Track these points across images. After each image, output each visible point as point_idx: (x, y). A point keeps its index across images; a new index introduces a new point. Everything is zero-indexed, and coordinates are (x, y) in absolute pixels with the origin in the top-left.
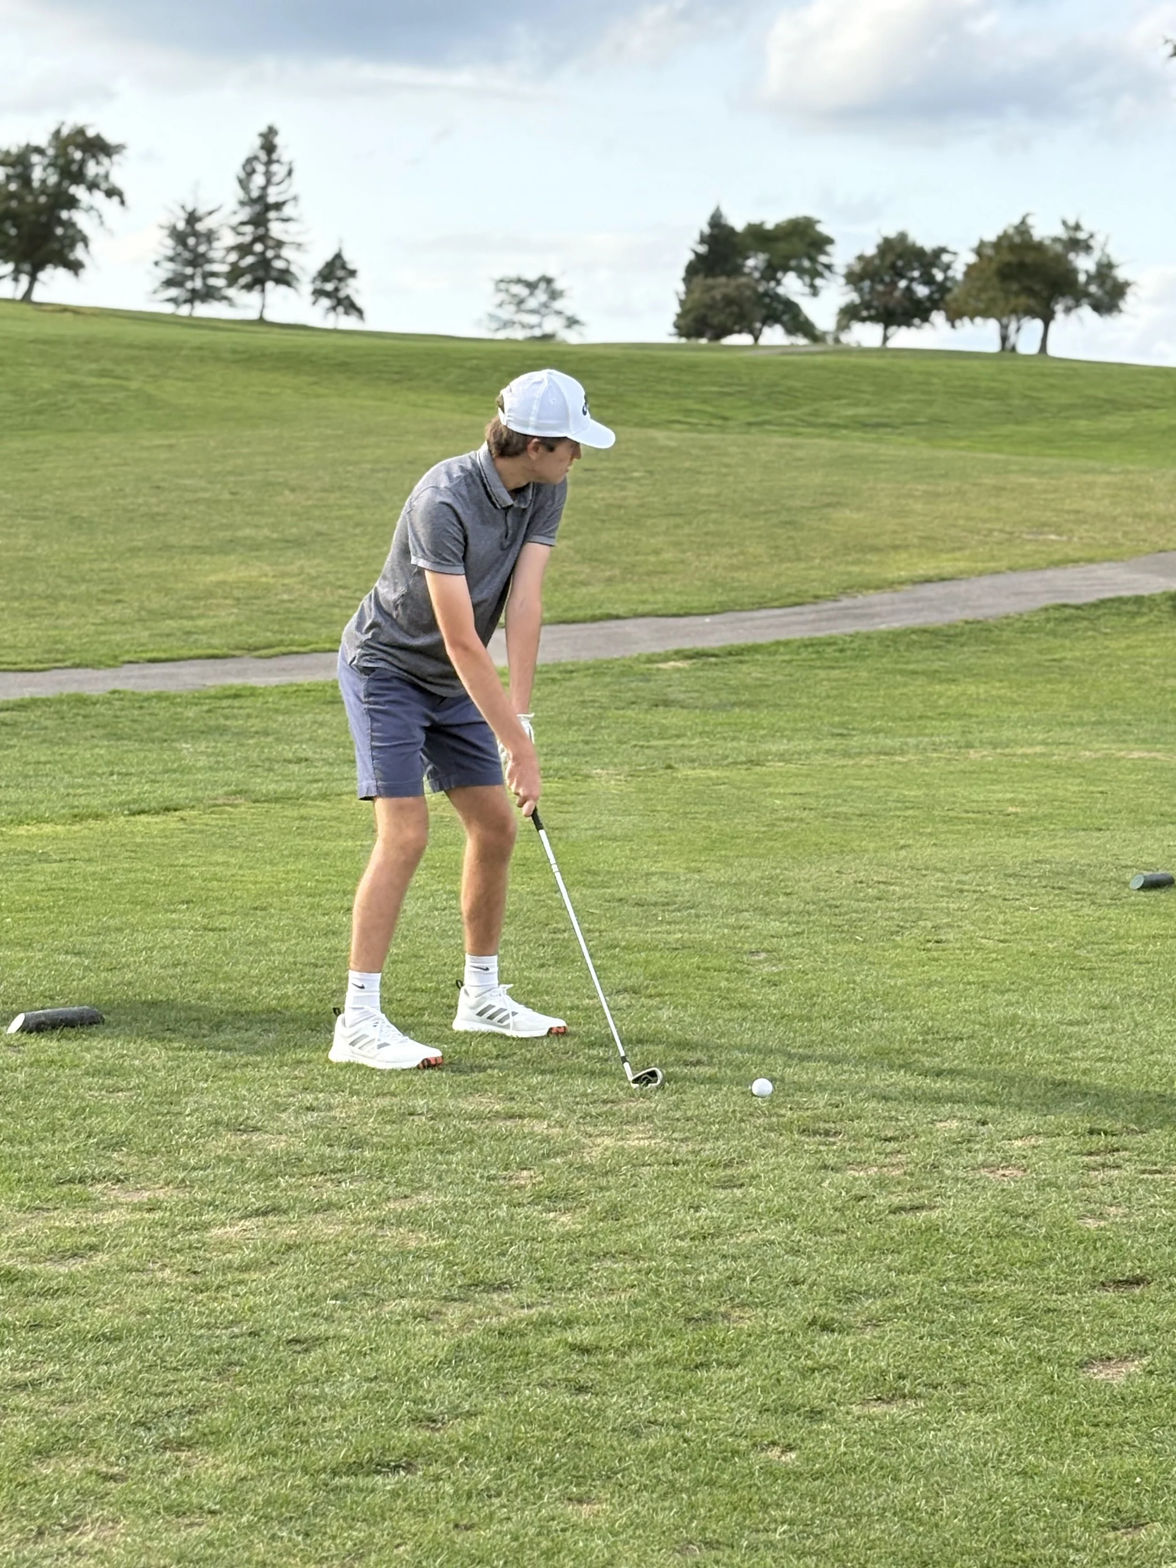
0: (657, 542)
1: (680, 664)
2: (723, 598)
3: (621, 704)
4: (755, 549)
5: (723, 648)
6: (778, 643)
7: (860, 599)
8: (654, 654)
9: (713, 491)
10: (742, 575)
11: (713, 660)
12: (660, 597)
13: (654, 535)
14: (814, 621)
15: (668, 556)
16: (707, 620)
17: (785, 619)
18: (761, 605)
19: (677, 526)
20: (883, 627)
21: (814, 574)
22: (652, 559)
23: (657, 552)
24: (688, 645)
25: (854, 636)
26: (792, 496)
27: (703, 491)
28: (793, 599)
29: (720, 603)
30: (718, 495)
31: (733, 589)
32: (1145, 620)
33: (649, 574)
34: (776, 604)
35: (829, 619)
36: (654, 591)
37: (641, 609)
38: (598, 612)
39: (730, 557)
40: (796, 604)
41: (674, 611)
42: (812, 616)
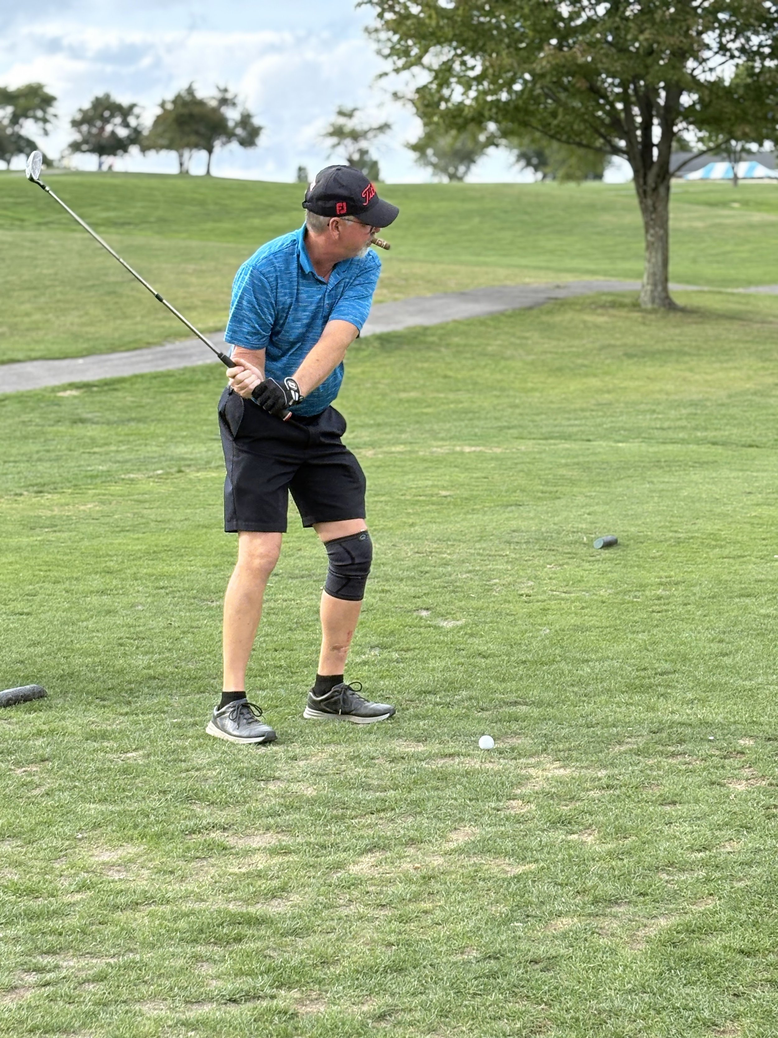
0: (27, 307)
1: (75, 393)
2: (85, 346)
3: (52, 423)
4: (95, 311)
5: (99, 381)
6: (136, 376)
7: (178, 344)
8: (55, 387)
9: (51, 271)
10: (92, 329)
11: (95, 389)
12: (42, 347)
13: (22, 303)
14: (152, 361)
15: (37, 317)
16: (81, 361)
17: (134, 359)
18: (113, 349)
19: (36, 297)
20: (200, 363)
21: (140, 328)
22: (26, 320)
23: (28, 314)
24: (77, 379)
25: (185, 369)
26: (106, 275)
27: (45, 271)
28: (132, 346)
29: (86, 349)
30: (56, 274)
31: (88, 340)
32: (365, 353)
33: (28, 330)
34: (123, 348)
35: (163, 359)
36: (37, 342)
37: (33, 354)
38: (5, 358)
39: (80, 317)
40: (135, 349)
41: (57, 355)
42: (150, 357)
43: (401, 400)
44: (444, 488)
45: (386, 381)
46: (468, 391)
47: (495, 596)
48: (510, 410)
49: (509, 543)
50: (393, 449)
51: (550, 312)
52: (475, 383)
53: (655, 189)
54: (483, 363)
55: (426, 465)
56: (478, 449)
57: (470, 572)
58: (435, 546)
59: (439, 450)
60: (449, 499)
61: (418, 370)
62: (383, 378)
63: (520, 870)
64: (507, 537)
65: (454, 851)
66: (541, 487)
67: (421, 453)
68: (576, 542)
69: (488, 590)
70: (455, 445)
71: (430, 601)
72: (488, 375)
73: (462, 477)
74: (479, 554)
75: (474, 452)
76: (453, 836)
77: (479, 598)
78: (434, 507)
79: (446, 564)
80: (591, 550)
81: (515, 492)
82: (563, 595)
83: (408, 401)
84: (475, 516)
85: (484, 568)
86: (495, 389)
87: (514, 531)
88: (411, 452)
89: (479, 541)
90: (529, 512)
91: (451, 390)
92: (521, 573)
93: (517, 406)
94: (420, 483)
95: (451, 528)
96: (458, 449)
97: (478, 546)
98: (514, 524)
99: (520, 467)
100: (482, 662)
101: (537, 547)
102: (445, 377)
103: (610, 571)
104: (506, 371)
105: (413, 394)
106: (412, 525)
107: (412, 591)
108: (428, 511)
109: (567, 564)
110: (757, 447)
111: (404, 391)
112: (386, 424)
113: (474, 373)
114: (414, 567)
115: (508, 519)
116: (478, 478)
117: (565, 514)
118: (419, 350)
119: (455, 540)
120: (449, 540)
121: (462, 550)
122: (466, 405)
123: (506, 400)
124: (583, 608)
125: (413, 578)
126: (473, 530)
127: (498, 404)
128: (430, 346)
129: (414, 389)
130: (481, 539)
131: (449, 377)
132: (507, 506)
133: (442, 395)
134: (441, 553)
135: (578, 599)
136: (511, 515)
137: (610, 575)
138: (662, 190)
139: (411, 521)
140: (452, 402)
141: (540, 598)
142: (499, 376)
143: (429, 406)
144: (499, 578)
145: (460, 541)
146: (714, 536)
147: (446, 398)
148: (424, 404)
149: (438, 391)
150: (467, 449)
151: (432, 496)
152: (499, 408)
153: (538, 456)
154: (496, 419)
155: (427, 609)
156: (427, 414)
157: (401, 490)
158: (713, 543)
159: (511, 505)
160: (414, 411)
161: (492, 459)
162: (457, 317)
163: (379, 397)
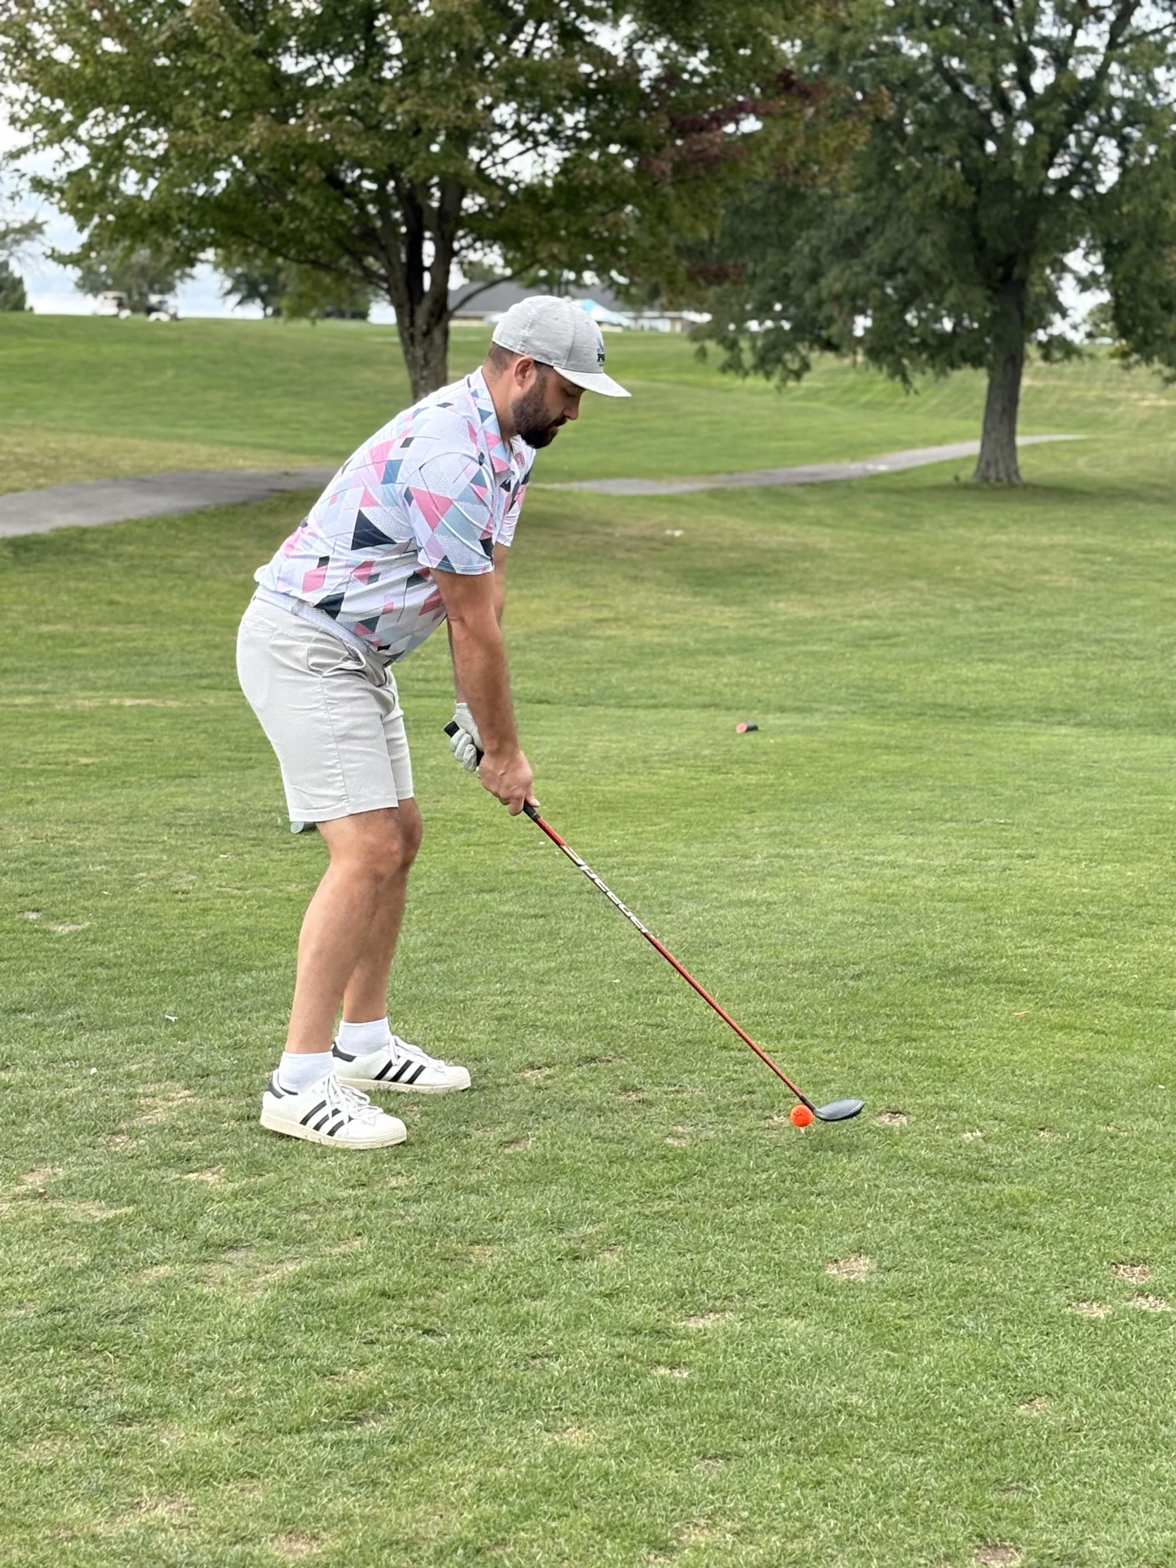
43: (41, 636)
44: (86, 753)
45: (20, 608)
46: (144, 623)
47: (136, 894)
48: (206, 652)
49: (169, 825)
50: (17, 701)
51: (273, 511)
52: (157, 613)
53: (427, 333)
54: (170, 584)
55: (65, 723)
56: (144, 702)
57: (106, 863)
58: (61, 829)
59: (86, 703)
60: (91, 768)
61: (69, 591)
62: (16, 603)
63: (111, 1214)
64: (168, 818)
65: (25, 1197)
66: (229, 753)
67: (58, 707)
68: (266, 824)
69: (130, 886)
70: (112, 697)
71: (43, 900)
72: (175, 601)
73: (115, 739)
74: (123, 840)
75: (139, 705)
76: (29, 1179)
77: (114, 896)
78: (68, 779)
79: (74, 853)
80: (285, 835)
81: (189, 759)
82: (235, 892)
83: (52, 636)
84: (125, 791)
85: (127, 859)
86: (186, 622)
87: (179, 810)
88: (41, 705)
89: (126, 823)
90: (206, 785)
91: (119, 622)
92: (180, 864)
93: (216, 647)
94: (51, 747)
95: (87, 807)
96: (115, 701)
97: (123, 829)
98: (180, 801)
99: (201, 727)
100: (103, 973)
101: (209, 831)
102: (111, 603)
103: (308, 863)
104: (203, 596)
105: (61, 628)
106: (31, 802)
107: (18, 888)
108: (59, 784)
109: (249, 852)
110: (548, 702)
111: (47, 622)
112: (16, 670)
113: (156, 597)
114: (26, 857)
115: (172, 795)
116: (138, 741)
117: (255, 789)
118: (72, 563)
119: (91, 822)
120: (81, 821)
121: (100, 835)
122: (139, 644)
123: (201, 637)
124: (260, 908)
125: (19, 871)
126: (119, 808)
127: (188, 644)
128: (90, 557)
129: (62, 618)
130: (130, 819)
131: (118, 603)
132: (175, 777)
133: (104, 629)
134: (69, 838)
135: (254, 896)
136: (179, 789)
137: (306, 866)
138: (437, 335)
139: (29, 797)
140: (119, 640)
141: (201, 895)
142: (191, 603)
143: (84, 645)
144: (148, 870)
145: (98, 823)
146: (462, 817)
147: (110, 634)
148: (78, 642)
149: (99, 623)
150: (128, 702)
151: (67, 764)
152: (189, 648)
153: (231, 712)
154: (184, 664)
155: (38, 911)
156: (79, 656)
157: (20, 756)
158: (460, 826)
159: (181, 777)
160: (59, 651)
161: (163, 715)
162: (132, 515)
163: (8, 631)
